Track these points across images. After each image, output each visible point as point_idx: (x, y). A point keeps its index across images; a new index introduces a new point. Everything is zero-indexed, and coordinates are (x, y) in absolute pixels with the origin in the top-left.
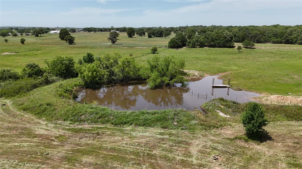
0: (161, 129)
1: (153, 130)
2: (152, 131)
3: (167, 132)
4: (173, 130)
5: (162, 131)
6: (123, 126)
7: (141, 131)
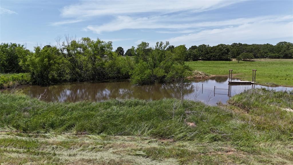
0: (153, 139)
1: (127, 143)
2: (124, 147)
3: (169, 147)
4: (186, 143)
5: (155, 145)
6: (46, 133)
7: (90, 147)
